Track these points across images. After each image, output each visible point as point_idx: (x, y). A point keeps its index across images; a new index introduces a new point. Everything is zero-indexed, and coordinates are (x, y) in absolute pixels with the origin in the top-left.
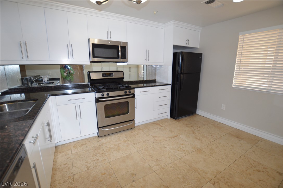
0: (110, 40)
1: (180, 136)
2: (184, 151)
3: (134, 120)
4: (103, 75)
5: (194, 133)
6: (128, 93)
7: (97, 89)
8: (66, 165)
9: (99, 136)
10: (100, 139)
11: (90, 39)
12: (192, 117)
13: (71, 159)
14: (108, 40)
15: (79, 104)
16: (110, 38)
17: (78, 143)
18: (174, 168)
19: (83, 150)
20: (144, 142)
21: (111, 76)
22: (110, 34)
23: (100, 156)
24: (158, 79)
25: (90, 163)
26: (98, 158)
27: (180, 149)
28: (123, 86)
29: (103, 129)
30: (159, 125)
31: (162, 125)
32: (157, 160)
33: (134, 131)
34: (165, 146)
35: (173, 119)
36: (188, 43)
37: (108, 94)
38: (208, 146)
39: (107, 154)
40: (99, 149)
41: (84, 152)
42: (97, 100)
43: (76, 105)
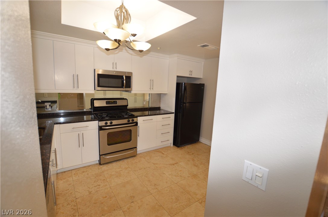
0: (115, 70)
1: (180, 163)
2: (181, 176)
3: (136, 147)
4: (107, 103)
5: (193, 160)
6: (131, 122)
7: (100, 117)
8: (68, 191)
9: (100, 164)
10: (101, 166)
11: (96, 70)
12: (195, 145)
13: (73, 186)
14: (113, 70)
15: (82, 132)
16: (115, 68)
17: (79, 170)
18: (169, 191)
19: (84, 177)
20: (145, 169)
21: (115, 104)
22: (115, 65)
23: (101, 182)
24: (163, 107)
25: (91, 189)
26: (99, 184)
27: (178, 175)
28: (126, 114)
29: (105, 156)
30: (162, 152)
31: (164, 153)
32: (155, 184)
33: (136, 159)
34: (164, 172)
35: (176, 147)
36: (191, 74)
37: (111, 123)
38: (204, 172)
39: (108, 180)
40: (101, 176)
41: (86, 178)
42: (100, 128)
43: (79, 132)
